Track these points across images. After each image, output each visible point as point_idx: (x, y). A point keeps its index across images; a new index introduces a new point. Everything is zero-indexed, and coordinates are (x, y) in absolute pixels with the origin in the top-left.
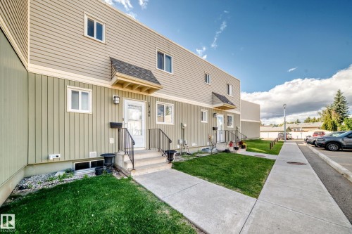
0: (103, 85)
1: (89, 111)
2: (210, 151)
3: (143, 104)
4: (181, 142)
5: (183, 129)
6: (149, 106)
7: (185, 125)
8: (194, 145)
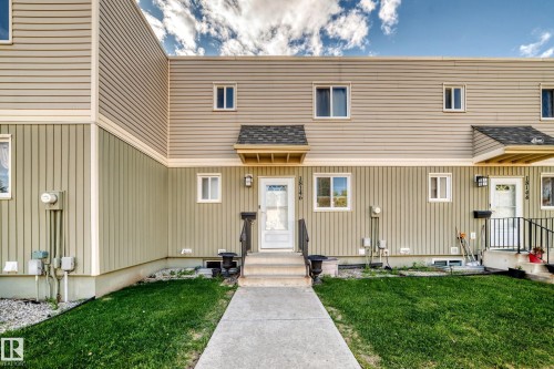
0: (233, 164)
1: (218, 200)
2: (448, 269)
3: (290, 182)
4: (367, 243)
5: (374, 219)
6: (300, 183)
7: (378, 210)
8: (404, 250)
